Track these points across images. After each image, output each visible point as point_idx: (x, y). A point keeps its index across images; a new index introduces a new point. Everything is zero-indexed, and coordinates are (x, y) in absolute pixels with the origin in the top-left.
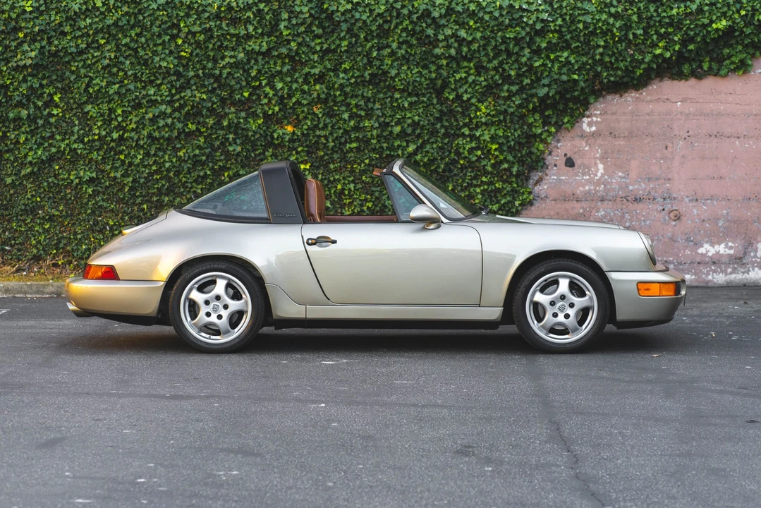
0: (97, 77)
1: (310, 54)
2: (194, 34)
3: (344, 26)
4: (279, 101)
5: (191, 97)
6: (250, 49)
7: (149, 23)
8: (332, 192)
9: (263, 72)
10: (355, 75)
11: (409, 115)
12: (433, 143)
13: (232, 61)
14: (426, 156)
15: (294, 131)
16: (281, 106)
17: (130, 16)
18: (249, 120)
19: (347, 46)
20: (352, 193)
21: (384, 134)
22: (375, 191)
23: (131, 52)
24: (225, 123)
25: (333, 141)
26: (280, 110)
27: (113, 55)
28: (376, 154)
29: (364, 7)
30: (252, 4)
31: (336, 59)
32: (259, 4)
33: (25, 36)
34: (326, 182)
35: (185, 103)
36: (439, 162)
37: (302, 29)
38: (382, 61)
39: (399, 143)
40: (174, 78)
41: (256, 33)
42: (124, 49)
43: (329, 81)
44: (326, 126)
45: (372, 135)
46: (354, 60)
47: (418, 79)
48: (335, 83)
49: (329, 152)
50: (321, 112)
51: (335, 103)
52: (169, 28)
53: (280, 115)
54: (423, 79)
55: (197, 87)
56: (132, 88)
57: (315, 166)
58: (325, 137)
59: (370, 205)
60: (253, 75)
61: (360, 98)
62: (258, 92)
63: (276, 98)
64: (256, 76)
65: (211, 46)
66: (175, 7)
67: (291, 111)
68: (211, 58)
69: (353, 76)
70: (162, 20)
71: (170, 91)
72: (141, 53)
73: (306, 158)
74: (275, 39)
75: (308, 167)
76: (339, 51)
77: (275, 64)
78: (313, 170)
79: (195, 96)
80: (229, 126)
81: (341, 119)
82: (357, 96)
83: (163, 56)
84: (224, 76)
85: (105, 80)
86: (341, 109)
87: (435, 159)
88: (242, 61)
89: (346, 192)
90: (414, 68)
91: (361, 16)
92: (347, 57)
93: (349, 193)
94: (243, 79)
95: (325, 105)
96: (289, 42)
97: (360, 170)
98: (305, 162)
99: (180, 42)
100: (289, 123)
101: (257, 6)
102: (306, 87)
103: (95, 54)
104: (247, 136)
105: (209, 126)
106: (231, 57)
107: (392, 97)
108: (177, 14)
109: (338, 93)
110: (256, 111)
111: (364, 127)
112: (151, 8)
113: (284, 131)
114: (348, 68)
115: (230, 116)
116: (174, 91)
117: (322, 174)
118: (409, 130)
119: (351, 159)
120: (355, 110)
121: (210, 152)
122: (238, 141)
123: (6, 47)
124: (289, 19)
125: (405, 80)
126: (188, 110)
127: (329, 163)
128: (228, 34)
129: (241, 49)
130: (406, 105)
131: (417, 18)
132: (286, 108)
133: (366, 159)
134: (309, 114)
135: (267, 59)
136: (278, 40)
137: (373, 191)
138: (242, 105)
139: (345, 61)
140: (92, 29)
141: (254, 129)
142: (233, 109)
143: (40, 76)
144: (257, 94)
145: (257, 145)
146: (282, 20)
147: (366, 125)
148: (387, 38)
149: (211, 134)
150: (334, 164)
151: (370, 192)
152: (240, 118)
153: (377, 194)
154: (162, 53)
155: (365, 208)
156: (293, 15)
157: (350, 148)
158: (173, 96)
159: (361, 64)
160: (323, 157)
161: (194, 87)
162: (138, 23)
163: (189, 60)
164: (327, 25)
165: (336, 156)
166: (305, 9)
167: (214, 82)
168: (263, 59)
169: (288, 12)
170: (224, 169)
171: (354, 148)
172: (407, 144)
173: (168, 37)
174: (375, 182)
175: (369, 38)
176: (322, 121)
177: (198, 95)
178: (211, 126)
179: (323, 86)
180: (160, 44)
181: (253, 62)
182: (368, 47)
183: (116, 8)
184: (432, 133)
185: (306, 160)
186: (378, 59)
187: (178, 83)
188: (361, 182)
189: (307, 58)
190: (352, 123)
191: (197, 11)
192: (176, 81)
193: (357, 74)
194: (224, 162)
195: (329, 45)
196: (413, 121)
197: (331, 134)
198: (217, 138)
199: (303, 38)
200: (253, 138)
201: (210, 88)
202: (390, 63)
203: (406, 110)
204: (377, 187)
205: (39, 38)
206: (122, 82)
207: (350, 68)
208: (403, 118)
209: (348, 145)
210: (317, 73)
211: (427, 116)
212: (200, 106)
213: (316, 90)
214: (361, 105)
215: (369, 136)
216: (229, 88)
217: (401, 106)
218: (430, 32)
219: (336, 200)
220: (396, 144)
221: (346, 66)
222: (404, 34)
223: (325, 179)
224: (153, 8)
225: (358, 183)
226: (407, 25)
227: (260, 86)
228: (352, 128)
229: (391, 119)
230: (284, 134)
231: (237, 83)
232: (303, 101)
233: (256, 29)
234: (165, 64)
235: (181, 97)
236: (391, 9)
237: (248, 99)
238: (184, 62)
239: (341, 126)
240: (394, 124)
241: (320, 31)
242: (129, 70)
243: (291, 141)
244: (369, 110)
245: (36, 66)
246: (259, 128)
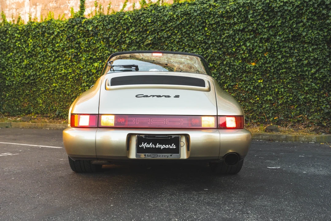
0: (175, 47)
1: (263, 29)
2: (212, 25)
3: (279, 14)
4: (249, 52)
5: (211, 52)
6: (236, 29)
7: (194, 22)
8: (273, 92)
9: (241, 39)
10: (284, 37)
11: (312, 55)
12: (325, 68)
13: (227, 35)
14: (321, 74)
15: (255, 65)
16: (249, 54)
17: (187, 20)
18: (235, 61)
19: (281, 23)
20: (283, 93)
21: (299, 64)
22: (294, 92)
23: (187, 35)
24: (225, 63)
25: (274, 69)
26: (249, 56)
27: (180, 37)
28: (295, 74)
29: (289, 4)
30: (236, 8)
31: (275, 30)
32: (240, 8)
33: (149, 33)
34: (270, 88)
35: (208, 55)
36: (328, 77)
37: (259, 17)
38: (298, 29)
39: (307, 68)
40: (204, 45)
41: (238, 21)
42: (184, 34)
43: (272, 41)
44: (270, 62)
45: (293, 65)
46: (284, 29)
47: (317, 37)
48: (275, 41)
49: (272, 74)
50: (268, 56)
51: (275, 51)
52: (202, 23)
53: (249, 58)
54: (320, 36)
55: (213, 48)
56: (188, 50)
57: (265, 81)
58: (270, 67)
59: (291, 98)
60: (236, 40)
61: (287, 48)
62: (239, 48)
63: (247, 50)
64: (238, 41)
65: (219, 29)
66: (204, 15)
67: (254, 56)
68: (219, 34)
69: (283, 38)
70: (199, 20)
71: (202, 50)
72: (191, 35)
73: (261, 77)
74: (247, 24)
75: (262, 81)
76: (277, 26)
77: (247, 35)
78: (264, 83)
79: (212, 52)
80: (227, 64)
81: (278, 58)
82: (285, 47)
83: (199, 35)
84: (224, 42)
85: (177, 48)
86: (277, 54)
87: (326, 76)
88: (232, 34)
89: (280, 93)
90: (315, 31)
91: (288, 8)
92: (280, 29)
93: (281, 93)
94: (233, 43)
95: (270, 53)
96: (253, 24)
97: (287, 82)
98: (261, 79)
99: (206, 29)
100: (253, 62)
101: (239, 9)
102: (261, 45)
103: (174, 37)
104: (234, 68)
105: (218, 64)
106: (227, 33)
107: (303, 47)
108: (205, 17)
109: (276, 46)
110: (238, 57)
111: (289, 62)
112: (194, 15)
113: (251, 65)
114: (281, 34)
115: (227, 60)
116: (204, 50)
117: (269, 85)
118: (312, 62)
119: (283, 77)
120: (284, 54)
121: (219, 76)
122: (230, 71)
123: (143, 37)
124: (253, 13)
125: (310, 37)
126: (210, 58)
127: (272, 79)
128: (226, 23)
129: (231, 29)
130: (311, 49)
131: (317, 5)
132: (252, 55)
133: (290, 77)
134: (262, 57)
135: (243, 33)
136: (248, 24)
137: (293, 92)
138: (232, 54)
139: (280, 31)
140: (172, 27)
141: (237, 65)
142: (228, 57)
143: (155, 48)
144: (239, 50)
145: (239, 72)
146: (250, 14)
147: (290, 61)
148: (301, 18)
149: (219, 68)
150: (274, 80)
151: (292, 92)
152: (231, 60)
153: (295, 93)
154: (199, 34)
155: (289, 100)
156: (255, 12)
157: (282, 72)
158: (203, 52)
159: (288, 31)
160: (269, 76)
161: (212, 48)
162: (190, 23)
163: (210, 36)
164: (271, 14)
165: (275, 76)
166: (260, 7)
167: (220, 45)
168: (241, 33)
169: (253, 11)
170: (224, 83)
171: (284, 72)
172: (311, 69)
173: (202, 27)
174: (294, 88)
175: (292, 18)
176: (268, 60)
177: (213, 51)
178: (219, 65)
179: (269, 44)
180: (198, 31)
181: (237, 35)
182: (291, 23)
183: (182, 17)
184: (324, 63)
185: (261, 78)
186: (296, 29)
187: (205, 47)
188: (287, 88)
189: (261, 31)
190: (283, 60)
191: (213, 15)
192: (204, 46)
193: (286, 36)
194: (225, 80)
195: (272, 24)
196: (315, 58)
197: (273, 66)
198: (221, 70)
199: (259, 21)
200: (237, 69)
201: (219, 48)
202: (302, 29)
203: (311, 53)
204: (295, 90)
205: (154, 33)
206: (184, 48)
207: (282, 34)
208: (309, 56)
209: (281, 71)
210: (266, 37)
211: (322, 55)
212: (214, 56)
213: (265, 45)
214: (287, 51)
215: (291, 66)
216: (226, 47)
217: (308, 50)
218: (325, 12)
219: (275, 96)
220: (305, 69)
221: (280, 33)
222: (310, 15)
223: (270, 87)
224: (195, 15)
225: (286, 88)
226: (311, 9)
227: (240, 46)
228: (283, 62)
229: (303, 57)
230: (250, 67)
231: (230, 45)
232: (259, 51)
233: (238, 19)
234: (199, 39)
235: (206, 52)
236: (303, 2)
237: (235, 52)
238: (208, 37)
239: (278, 62)
240: (304, 60)
241: (268, 17)
242: (186, 43)
243: (254, 70)
244: (291, 53)
245: (153, 44)
246: (240, 64)
